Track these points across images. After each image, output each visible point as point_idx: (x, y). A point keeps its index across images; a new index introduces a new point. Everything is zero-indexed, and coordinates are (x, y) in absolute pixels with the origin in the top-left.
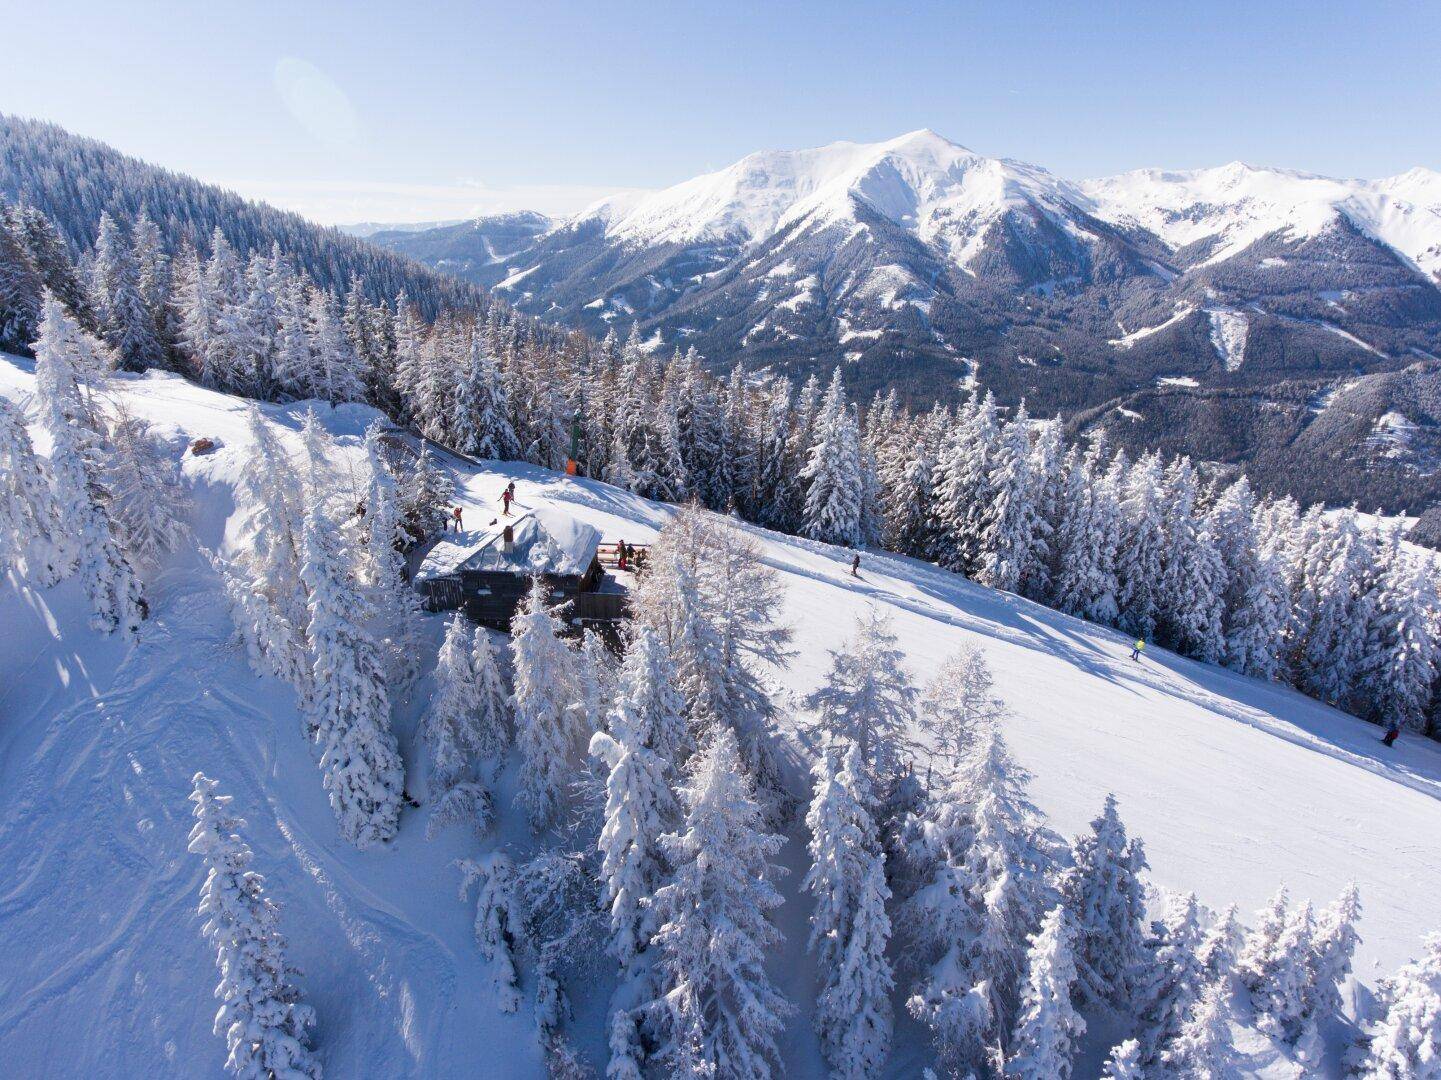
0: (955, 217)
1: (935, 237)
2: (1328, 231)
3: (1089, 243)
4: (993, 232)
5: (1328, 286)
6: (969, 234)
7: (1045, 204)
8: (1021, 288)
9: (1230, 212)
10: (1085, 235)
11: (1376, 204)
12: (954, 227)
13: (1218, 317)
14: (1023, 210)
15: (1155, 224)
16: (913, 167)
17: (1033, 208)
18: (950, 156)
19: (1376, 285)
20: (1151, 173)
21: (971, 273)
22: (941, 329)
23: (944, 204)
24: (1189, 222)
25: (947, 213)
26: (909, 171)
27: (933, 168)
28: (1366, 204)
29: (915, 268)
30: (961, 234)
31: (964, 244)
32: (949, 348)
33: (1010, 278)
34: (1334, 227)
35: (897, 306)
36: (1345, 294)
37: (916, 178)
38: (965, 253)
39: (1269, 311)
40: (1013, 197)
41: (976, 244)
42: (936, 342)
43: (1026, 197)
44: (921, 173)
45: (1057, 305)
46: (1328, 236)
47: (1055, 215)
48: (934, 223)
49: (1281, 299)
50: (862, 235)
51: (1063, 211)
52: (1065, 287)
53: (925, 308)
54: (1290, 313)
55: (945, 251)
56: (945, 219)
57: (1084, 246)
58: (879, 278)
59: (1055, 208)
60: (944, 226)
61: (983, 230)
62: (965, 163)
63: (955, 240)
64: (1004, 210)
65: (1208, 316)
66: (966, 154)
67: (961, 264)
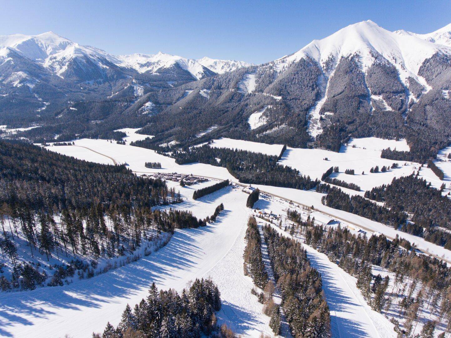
0: (58, 59)
1: (50, 66)
2: (172, 66)
3: (106, 69)
4: (70, 64)
5: (170, 80)
6: (63, 65)
7: (91, 57)
8: (79, 82)
9: (156, 64)
10: (105, 66)
11: (187, 62)
12: (57, 63)
13: (136, 88)
14: (82, 58)
15: (137, 67)
16: (43, 43)
17: (86, 57)
18: (59, 41)
19: (182, 80)
20: (139, 55)
21: (62, 77)
22: (37, 93)
23: (54, 55)
24: (146, 67)
25: (55, 58)
26: (42, 44)
27: (52, 44)
28: (184, 61)
29: (30, 73)
30: (59, 65)
31: (61, 68)
32: (40, 99)
33: (75, 78)
34: (173, 66)
35: (19, 86)
36: (174, 82)
37: (45, 47)
38: (60, 71)
39: (151, 86)
40: (78, 53)
41: (65, 68)
42: (35, 97)
43: (83, 53)
44: (47, 45)
45: (93, 87)
46: (171, 68)
47: (95, 60)
48: (50, 61)
49: (155, 82)
50: (9, 61)
51: (98, 59)
52: (97, 82)
53: (32, 86)
54: (156, 86)
55: (53, 70)
56: (54, 60)
57: (104, 70)
58: (14, 77)
59: (95, 58)
60: (54, 62)
61: (67, 64)
62: (66, 43)
63: (58, 67)
64: (74, 57)
65: (133, 87)
66: (67, 40)
67: (58, 74)
